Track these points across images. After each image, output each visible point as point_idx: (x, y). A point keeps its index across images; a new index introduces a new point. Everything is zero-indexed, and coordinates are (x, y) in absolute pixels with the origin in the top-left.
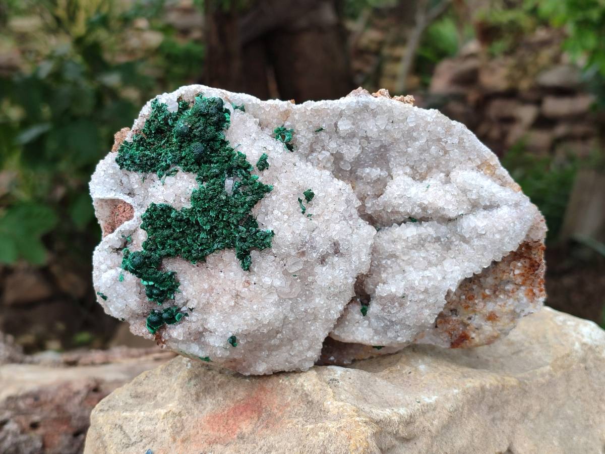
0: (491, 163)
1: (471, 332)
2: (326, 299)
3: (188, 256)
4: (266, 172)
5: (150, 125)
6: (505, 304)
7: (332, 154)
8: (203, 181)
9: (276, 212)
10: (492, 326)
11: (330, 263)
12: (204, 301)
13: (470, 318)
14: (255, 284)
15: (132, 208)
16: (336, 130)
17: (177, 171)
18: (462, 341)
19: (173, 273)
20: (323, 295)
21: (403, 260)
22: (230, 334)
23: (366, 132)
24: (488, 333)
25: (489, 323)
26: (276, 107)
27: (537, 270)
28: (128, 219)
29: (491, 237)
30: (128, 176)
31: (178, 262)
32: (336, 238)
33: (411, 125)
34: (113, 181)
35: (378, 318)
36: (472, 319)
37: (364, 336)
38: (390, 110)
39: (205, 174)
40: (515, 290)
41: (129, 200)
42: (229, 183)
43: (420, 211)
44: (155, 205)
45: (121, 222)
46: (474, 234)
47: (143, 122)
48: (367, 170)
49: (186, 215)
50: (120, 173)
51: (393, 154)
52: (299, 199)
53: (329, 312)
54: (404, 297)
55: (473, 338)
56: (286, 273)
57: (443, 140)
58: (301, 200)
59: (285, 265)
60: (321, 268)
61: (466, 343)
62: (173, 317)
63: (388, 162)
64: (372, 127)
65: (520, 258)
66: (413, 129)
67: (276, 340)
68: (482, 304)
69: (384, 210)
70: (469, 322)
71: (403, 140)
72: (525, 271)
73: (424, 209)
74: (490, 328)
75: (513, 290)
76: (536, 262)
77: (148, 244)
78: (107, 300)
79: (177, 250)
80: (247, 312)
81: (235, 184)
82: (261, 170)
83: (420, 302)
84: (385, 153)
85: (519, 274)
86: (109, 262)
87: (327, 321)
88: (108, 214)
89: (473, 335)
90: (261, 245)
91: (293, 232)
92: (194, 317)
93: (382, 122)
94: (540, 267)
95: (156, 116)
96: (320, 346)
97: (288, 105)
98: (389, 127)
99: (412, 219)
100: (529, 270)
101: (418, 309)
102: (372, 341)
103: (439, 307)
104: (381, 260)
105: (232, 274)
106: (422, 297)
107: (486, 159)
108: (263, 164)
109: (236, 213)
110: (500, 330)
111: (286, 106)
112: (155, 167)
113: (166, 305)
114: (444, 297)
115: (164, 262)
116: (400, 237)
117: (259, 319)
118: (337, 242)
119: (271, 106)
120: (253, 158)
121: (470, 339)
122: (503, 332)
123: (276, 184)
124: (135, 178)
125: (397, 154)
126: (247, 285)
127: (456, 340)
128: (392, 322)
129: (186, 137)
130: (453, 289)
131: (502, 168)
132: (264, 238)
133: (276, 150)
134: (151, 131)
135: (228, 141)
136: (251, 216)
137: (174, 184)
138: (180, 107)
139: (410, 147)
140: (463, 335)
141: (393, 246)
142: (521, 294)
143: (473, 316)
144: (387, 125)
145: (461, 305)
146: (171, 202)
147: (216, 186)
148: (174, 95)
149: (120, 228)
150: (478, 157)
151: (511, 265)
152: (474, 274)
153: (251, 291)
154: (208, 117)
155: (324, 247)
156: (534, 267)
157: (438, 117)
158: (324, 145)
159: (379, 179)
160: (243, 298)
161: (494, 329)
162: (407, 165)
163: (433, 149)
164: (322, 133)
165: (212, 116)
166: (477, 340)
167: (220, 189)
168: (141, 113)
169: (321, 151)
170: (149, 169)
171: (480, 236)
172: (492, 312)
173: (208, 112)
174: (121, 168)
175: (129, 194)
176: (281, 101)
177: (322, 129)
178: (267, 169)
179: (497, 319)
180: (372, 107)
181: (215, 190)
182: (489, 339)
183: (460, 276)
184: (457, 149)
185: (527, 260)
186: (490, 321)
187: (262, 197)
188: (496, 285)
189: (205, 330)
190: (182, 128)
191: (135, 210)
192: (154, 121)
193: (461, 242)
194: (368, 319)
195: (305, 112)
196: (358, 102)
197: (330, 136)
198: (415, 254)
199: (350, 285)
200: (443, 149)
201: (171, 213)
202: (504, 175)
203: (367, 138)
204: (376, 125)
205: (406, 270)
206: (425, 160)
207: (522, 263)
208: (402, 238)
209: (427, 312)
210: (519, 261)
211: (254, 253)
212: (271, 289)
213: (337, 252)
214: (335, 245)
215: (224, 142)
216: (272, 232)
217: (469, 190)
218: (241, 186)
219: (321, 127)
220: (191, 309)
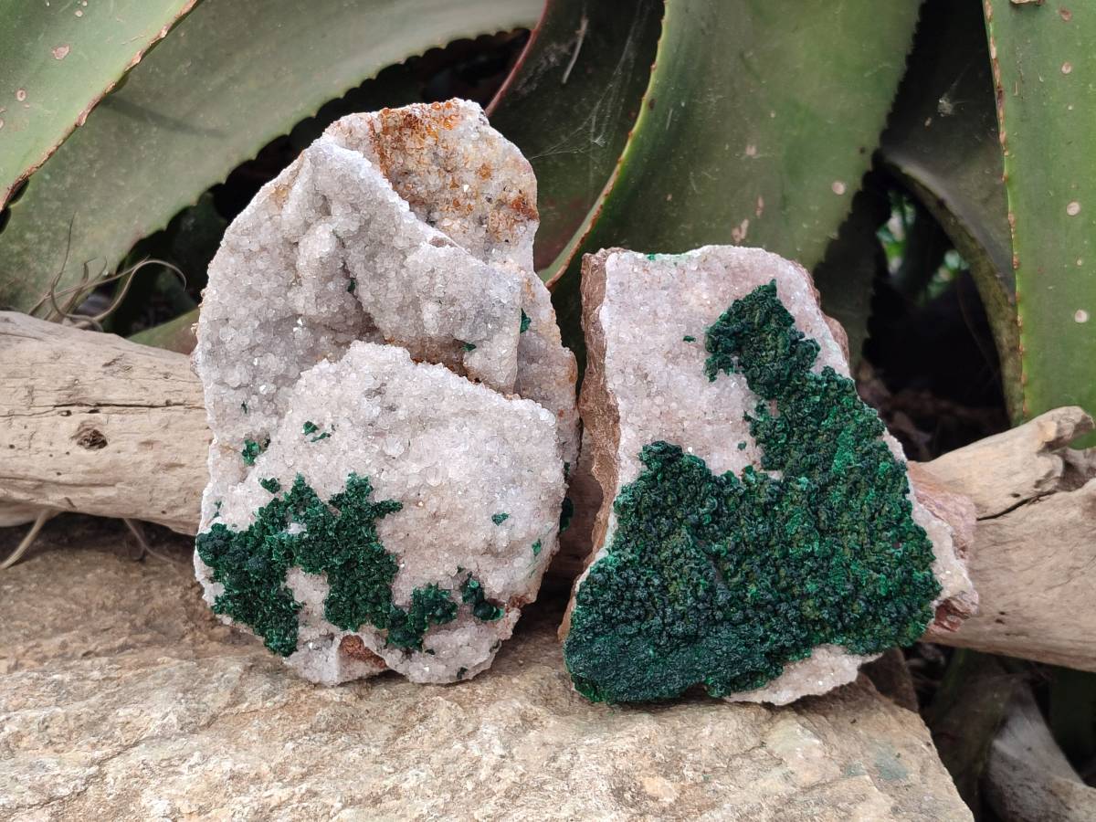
0: (274, 191)
1: (510, 195)
3: (389, 575)
4: (282, 483)
5: (241, 617)
6: (464, 157)
7: (278, 390)
9: (328, 471)
10: (498, 170)
11: (393, 400)
12: (448, 554)
13: (489, 200)
14: (419, 494)
15: (346, 638)
16: (244, 387)
17: (286, 588)
18: (526, 205)
19: (414, 592)
22: (490, 523)
23: (243, 351)
24: (510, 174)
25: (494, 174)
26: (216, 464)
27: (416, 117)
28: (361, 642)
30: (305, 642)
31: (399, 587)
32: (360, 392)
33: (229, 297)
35: (474, 331)
36: (489, 196)
37: (505, 344)
38: (212, 323)
40: (445, 144)
41: (338, 640)
42: (294, 528)
45: (367, 649)
47: (242, 624)
51: (271, 314)
52: (312, 441)
55: (520, 192)
56: (405, 456)
58: (315, 438)
59: (394, 458)
60: (399, 411)
61: (528, 200)
62: (474, 590)
64: (235, 344)
65: (401, 141)
66: (236, 295)
68: (465, 187)
70: (494, 200)
72: (417, 134)
74: (503, 172)
75: (445, 147)
76: (405, 121)
77: (378, 622)
78: (466, 668)
79: (381, 588)
81: (294, 520)
82: (278, 487)
84: (271, 324)
85: (421, 141)
88: (361, 664)
89: (515, 192)
90: (363, 489)
91: (352, 449)
92: (472, 567)
93: (227, 334)
94: (412, 113)
95: (230, 609)
98: (233, 323)
99: (351, 288)
100: (416, 129)
102: (513, 334)
105: (410, 522)
107: (268, 199)
109: (324, 521)
110: (506, 156)
112: (288, 613)
113: (459, 600)
115: (400, 603)
118: (364, 393)
119: (216, 468)
120: (265, 498)
121: (522, 196)
122: (508, 153)
123: (295, 470)
124: (305, 634)
125: (271, 309)
126: (420, 503)
129: (241, 578)
131: (280, 176)
132: (355, 486)
133: (266, 466)
134: (248, 616)
135: (249, 527)
136: (330, 502)
137: (301, 591)
138: (219, 580)
140: (515, 206)
142: (449, 135)
143: (485, 195)
144: (231, 326)
145: (466, 215)
146: (323, 597)
148: (207, 586)
149: (373, 651)
153: (430, 499)
154: (218, 552)
155: (372, 409)
156: (412, 123)
158: (267, 400)
160: (438, 510)
161: (503, 167)
162: (286, 295)
163: (260, 264)
164: (249, 404)
165: (217, 547)
166: (522, 186)
167: (297, 540)
169: (274, 403)
170: (292, 618)
172: (477, 173)
173: (210, 552)
174: (297, 651)
175: (332, 639)
176: (209, 458)
177: (243, 405)
178: (278, 480)
179: (487, 164)
180: (209, 344)
184: (257, 237)
186: (491, 173)
187: (309, 488)
188: (439, 171)
189: (488, 549)
191: (348, 634)
192: (235, 612)
193: (369, 229)
194: (480, 340)
196: (205, 362)
197: (253, 394)
201: (334, 597)
202: (288, 173)
203: (252, 349)
204: (232, 339)
207: (407, 140)
208: (374, 300)
210: (405, 143)
211: (379, 497)
212: (425, 475)
213: (379, 392)
214: (370, 394)
215: (250, 533)
216: (349, 475)
217: (306, 222)
218: (296, 513)
219: (240, 406)
220: (460, 570)
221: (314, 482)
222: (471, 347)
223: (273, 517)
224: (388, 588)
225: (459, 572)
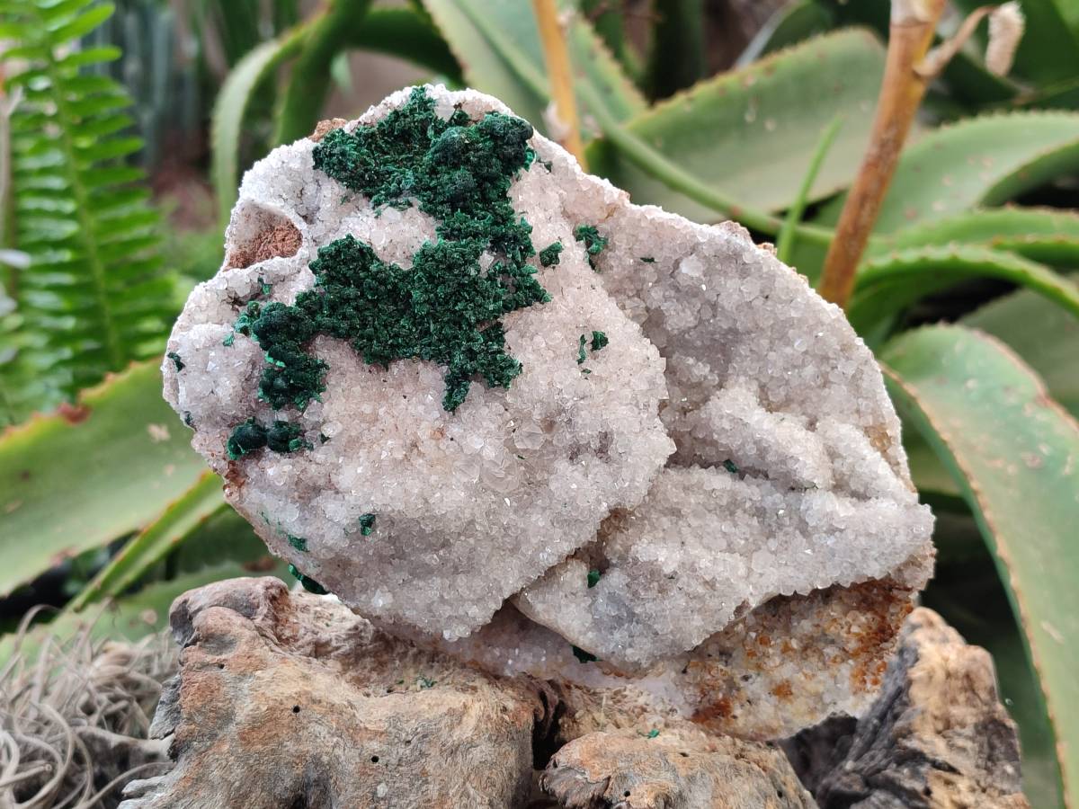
0: (887, 431)
1: (738, 704)
2: (550, 524)
3: (365, 346)
4: (549, 271)
5: (396, 121)
6: (814, 675)
7: (647, 309)
8: (447, 237)
9: (538, 339)
10: (776, 706)
11: (583, 463)
12: (354, 434)
13: (746, 678)
14: (452, 439)
15: (300, 239)
16: (673, 272)
17: (410, 205)
18: (716, 715)
19: (324, 365)
20: (548, 512)
21: (689, 526)
22: (367, 509)
23: (718, 295)
24: (764, 717)
25: (774, 699)
26: (599, 191)
28: (283, 255)
29: (852, 537)
30: (319, 185)
31: (340, 351)
32: (614, 427)
33: (793, 314)
34: (289, 183)
35: (612, 598)
36: (750, 680)
37: (574, 622)
38: (772, 277)
39: (457, 224)
40: (838, 660)
41: (301, 226)
42: (487, 260)
43: (754, 451)
44: (352, 238)
45: (269, 256)
46: (824, 525)
47: (384, 115)
48: (691, 361)
49: (395, 278)
50: (310, 175)
51: (743, 350)
52: (583, 337)
53: (542, 548)
54: (672, 578)
55: (735, 717)
56: (509, 445)
57: (831, 361)
58: (585, 342)
59: (514, 431)
60: (567, 464)
61: (720, 720)
62: (287, 441)
63: (728, 361)
64: (732, 291)
65: (868, 611)
66: (790, 323)
67: (435, 556)
68: (777, 660)
69: (690, 433)
70: (742, 684)
71: (769, 333)
72: (868, 634)
73: (762, 452)
74: (771, 710)
75: (835, 658)
76: (890, 627)
77: (307, 299)
78: (182, 371)
79: (352, 328)
80: (417, 481)
81: (497, 264)
82: (545, 265)
83: (695, 597)
84: (730, 344)
85: (857, 634)
86: (213, 313)
87: (532, 563)
88: (250, 236)
89: (738, 711)
90: (496, 376)
91: (550, 384)
92: (320, 455)
93: (750, 288)
94: (892, 639)
95: (412, 111)
96: (496, 606)
97: (620, 195)
98: (759, 303)
99: (730, 465)
100: (874, 635)
101: (685, 610)
102: (581, 638)
103: (719, 622)
104: (652, 510)
105: (421, 408)
106: (701, 590)
107: (883, 421)
108: (551, 257)
109: (480, 306)
110: (786, 722)
111: (616, 196)
112: (373, 186)
113: (283, 416)
114: (734, 609)
115: (319, 341)
116: (700, 485)
117: (431, 501)
118: (612, 433)
119: (593, 185)
120: (540, 240)
121: (729, 717)
122: (789, 726)
123: (556, 298)
124: (331, 191)
125: (748, 353)
126: (439, 435)
127: (708, 708)
128: (634, 614)
129: (453, 156)
130: (754, 604)
131: (901, 448)
132: (505, 368)
133: (574, 253)
134: (393, 131)
135: (511, 198)
136: (500, 325)
137: (397, 222)
138: (455, 117)
139: (775, 351)
140: (722, 703)
141: (683, 495)
142: (846, 669)
143: (754, 676)
144: (757, 298)
145: (744, 646)
146: (378, 248)
147: (467, 250)
148: (454, 96)
149: (263, 263)
150: (871, 414)
151: (849, 615)
152: (795, 592)
153: (439, 448)
154: (500, 143)
155: (588, 433)
156: (884, 633)
157: (838, 320)
158: (642, 290)
159: (699, 384)
160: (420, 454)
161: (776, 713)
162: (757, 379)
163: (810, 370)
164: (649, 267)
165: (507, 144)
166: (740, 722)
167: (472, 257)
168: (388, 99)
169: (633, 296)
170: (362, 187)
171: (832, 531)
172: (787, 681)
173: (505, 134)
174: (315, 168)
175: (305, 217)
176: (611, 185)
177: (651, 260)
178: (554, 268)
179: (791, 697)
180: (747, 258)
181: (463, 255)
182: (761, 729)
183: (772, 587)
184: (846, 385)
185: (878, 619)
186: (777, 697)
187: (529, 304)
188: (812, 637)
189: (330, 486)
190: (454, 138)
191: (305, 244)
192: (406, 117)
193: (797, 532)
194: (594, 597)
195: (640, 220)
196: (728, 242)
197: (659, 278)
198: (714, 523)
199: (599, 515)
200: (825, 375)
201: (372, 263)
202: (900, 460)
203: (714, 306)
204: (740, 290)
205: (686, 543)
206: (787, 383)
207: (866, 618)
208: (705, 488)
209: (697, 621)
210: (865, 614)
211: (475, 388)
212: (475, 458)
213: (602, 451)
214: (605, 437)
215: (504, 196)
216: (521, 365)
217: (840, 456)
218: (504, 271)
219: (652, 256)
220: (324, 439)
221: (531, 316)
222: (592, 582)
223: (512, 240)
224: (347, 337)
225: (322, 436)
